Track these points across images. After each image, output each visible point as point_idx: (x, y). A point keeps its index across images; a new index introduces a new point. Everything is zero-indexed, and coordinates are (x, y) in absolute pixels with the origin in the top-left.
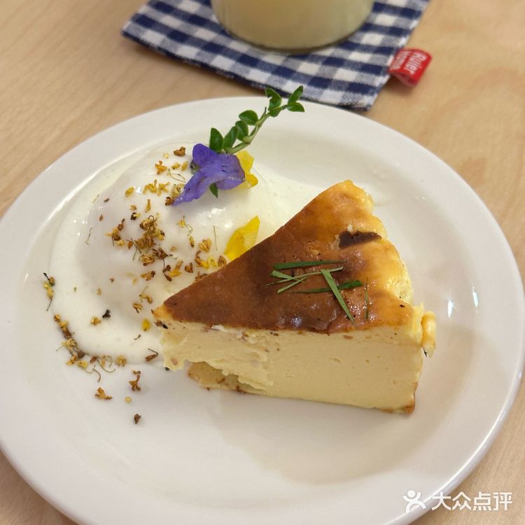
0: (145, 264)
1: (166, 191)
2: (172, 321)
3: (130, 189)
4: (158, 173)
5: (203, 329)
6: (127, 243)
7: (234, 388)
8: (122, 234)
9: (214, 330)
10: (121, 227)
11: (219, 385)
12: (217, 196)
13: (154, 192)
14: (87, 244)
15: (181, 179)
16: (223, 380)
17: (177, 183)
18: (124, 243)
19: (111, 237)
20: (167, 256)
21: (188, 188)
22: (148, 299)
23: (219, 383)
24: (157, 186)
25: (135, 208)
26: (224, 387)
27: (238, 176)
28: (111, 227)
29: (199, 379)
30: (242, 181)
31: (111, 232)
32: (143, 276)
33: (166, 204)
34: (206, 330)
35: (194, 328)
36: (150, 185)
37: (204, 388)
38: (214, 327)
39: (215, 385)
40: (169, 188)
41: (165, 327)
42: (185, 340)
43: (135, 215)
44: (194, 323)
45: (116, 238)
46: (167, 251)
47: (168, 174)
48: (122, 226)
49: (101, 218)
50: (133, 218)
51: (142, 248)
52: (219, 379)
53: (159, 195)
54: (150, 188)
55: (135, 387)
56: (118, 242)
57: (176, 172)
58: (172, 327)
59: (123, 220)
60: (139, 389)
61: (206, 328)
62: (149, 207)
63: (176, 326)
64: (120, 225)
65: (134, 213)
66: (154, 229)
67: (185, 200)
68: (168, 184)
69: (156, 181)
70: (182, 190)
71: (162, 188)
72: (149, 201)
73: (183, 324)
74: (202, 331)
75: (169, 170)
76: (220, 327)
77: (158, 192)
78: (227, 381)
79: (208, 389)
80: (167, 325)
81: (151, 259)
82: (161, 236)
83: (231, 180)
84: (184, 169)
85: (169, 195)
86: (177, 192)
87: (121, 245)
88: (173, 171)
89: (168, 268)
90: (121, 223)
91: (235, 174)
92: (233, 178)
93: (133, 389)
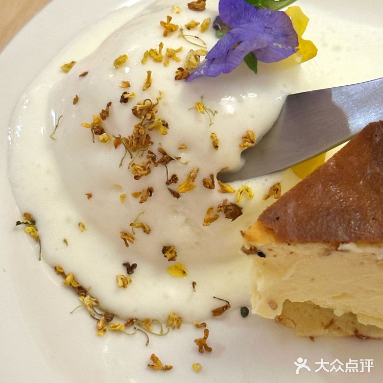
0: (136, 177)
1: (177, 60)
2: (274, 245)
3: (121, 57)
4: (165, 35)
5: (323, 252)
6: (114, 139)
7: (351, 333)
8: (106, 124)
9: (342, 251)
10: (105, 114)
11: (327, 331)
12: (256, 72)
13: (158, 60)
14: (53, 139)
15: (200, 44)
16: (331, 323)
17: (195, 49)
18: (109, 139)
19: (90, 129)
20: (171, 159)
21: (213, 57)
22: (144, 227)
23: (327, 327)
24: (164, 52)
25: (127, 85)
26: (336, 333)
27: (287, 43)
28: (91, 114)
29: (295, 324)
30: (294, 51)
31: (90, 121)
32: (136, 195)
33: (177, 78)
34: (328, 253)
35: (307, 252)
36: (152, 50)
37: (305, 337)
38: (342, 247)
39: (322, 332)
40: (182, 56)
41: (261, 254)
42: (291, 272)
43: (126, 96)
44: (308, 245)
45: (98, 130)
46: (172, 151)
47: (180, 36)
48: (107, 113)
49: (76, 100)
50: (124, 100)
51: (134, 150)
52: (326, 322)
53: (165, 65)
54: (152, 55)
55: (203, 347)
56: (101, 137)
57: (193, 33)
58: (272, 253)
59: (109, 104)
60: (209, 350)
61: (327, 250)
62: (148, 84)
63: (279, 251)
64: (103, 111)
65: (125, 93)
66: (152, 117)
67: (207, 74)
68: (180, 50)
69: (161, 45)
70: (202, 59)
71: (171, 55)
72: (149, 73)
73: (291, 248)
74: (320, 255)
75: (181, 30)
76: (350, 246)
77: (163, 61)
78: (337, 324)
79: (312, 338)
80: (264, 251)
81: (145, 169)
82: (162, 128)
83: (277, 49)
84: (204, 29)
85: (181, 65)
86: (194, 61)
87: (104, 141)
88: (186, 32)
89: (174, 179)
90: (105, 109)
91: (284, 39)
92: (280, 46)
93: (201, 351)
